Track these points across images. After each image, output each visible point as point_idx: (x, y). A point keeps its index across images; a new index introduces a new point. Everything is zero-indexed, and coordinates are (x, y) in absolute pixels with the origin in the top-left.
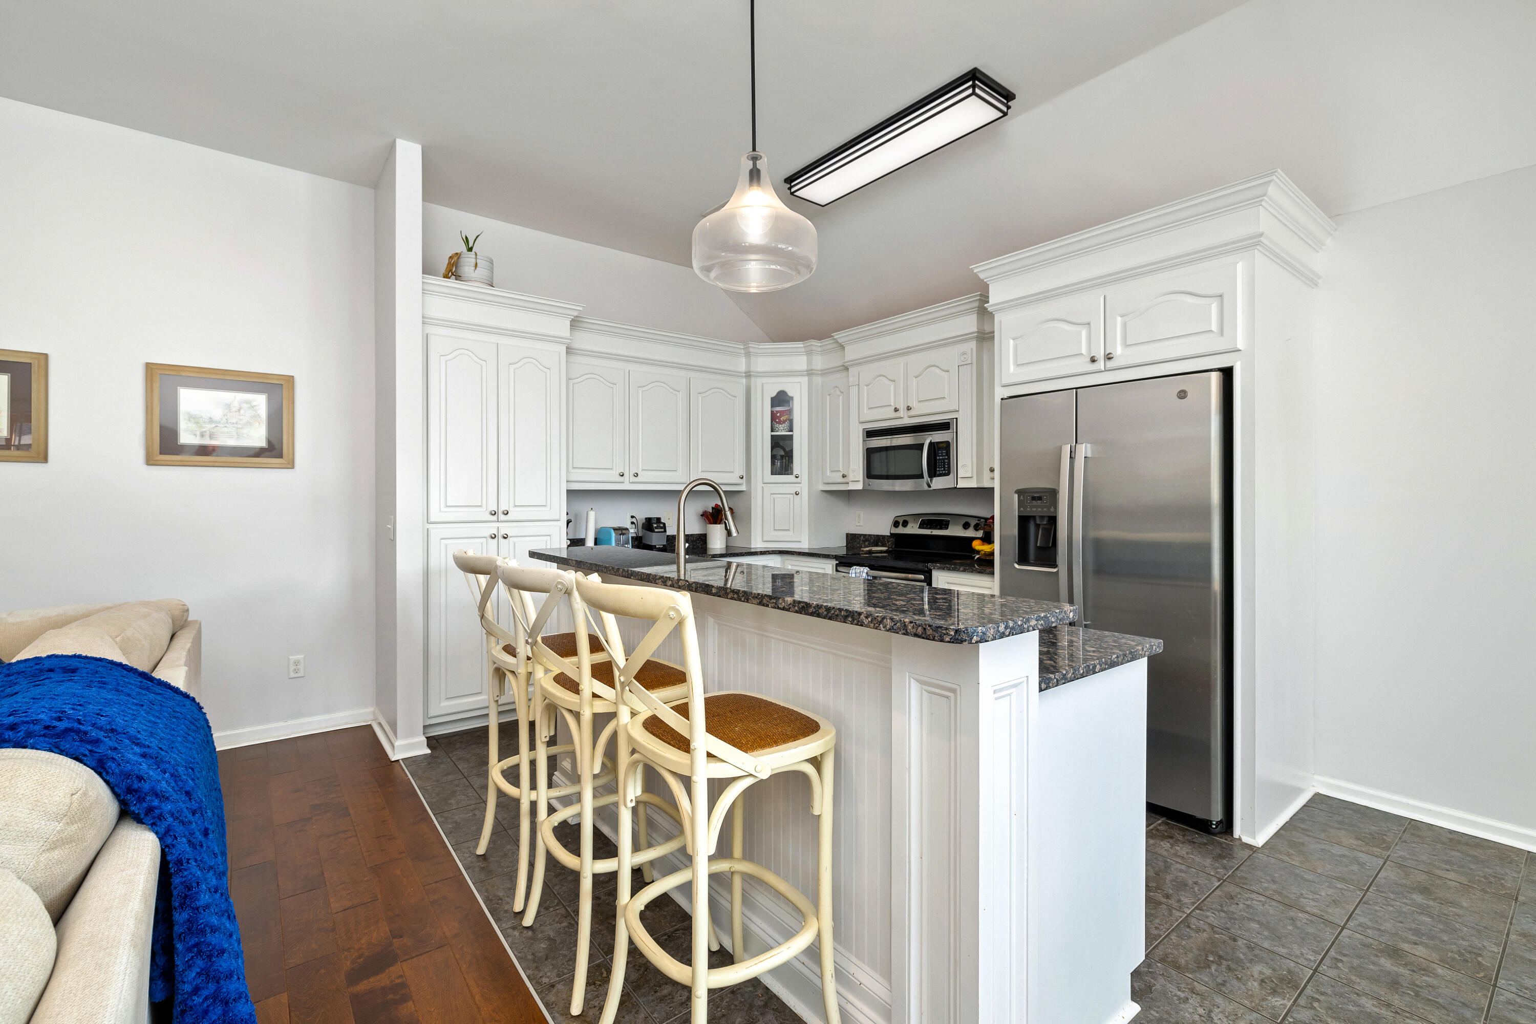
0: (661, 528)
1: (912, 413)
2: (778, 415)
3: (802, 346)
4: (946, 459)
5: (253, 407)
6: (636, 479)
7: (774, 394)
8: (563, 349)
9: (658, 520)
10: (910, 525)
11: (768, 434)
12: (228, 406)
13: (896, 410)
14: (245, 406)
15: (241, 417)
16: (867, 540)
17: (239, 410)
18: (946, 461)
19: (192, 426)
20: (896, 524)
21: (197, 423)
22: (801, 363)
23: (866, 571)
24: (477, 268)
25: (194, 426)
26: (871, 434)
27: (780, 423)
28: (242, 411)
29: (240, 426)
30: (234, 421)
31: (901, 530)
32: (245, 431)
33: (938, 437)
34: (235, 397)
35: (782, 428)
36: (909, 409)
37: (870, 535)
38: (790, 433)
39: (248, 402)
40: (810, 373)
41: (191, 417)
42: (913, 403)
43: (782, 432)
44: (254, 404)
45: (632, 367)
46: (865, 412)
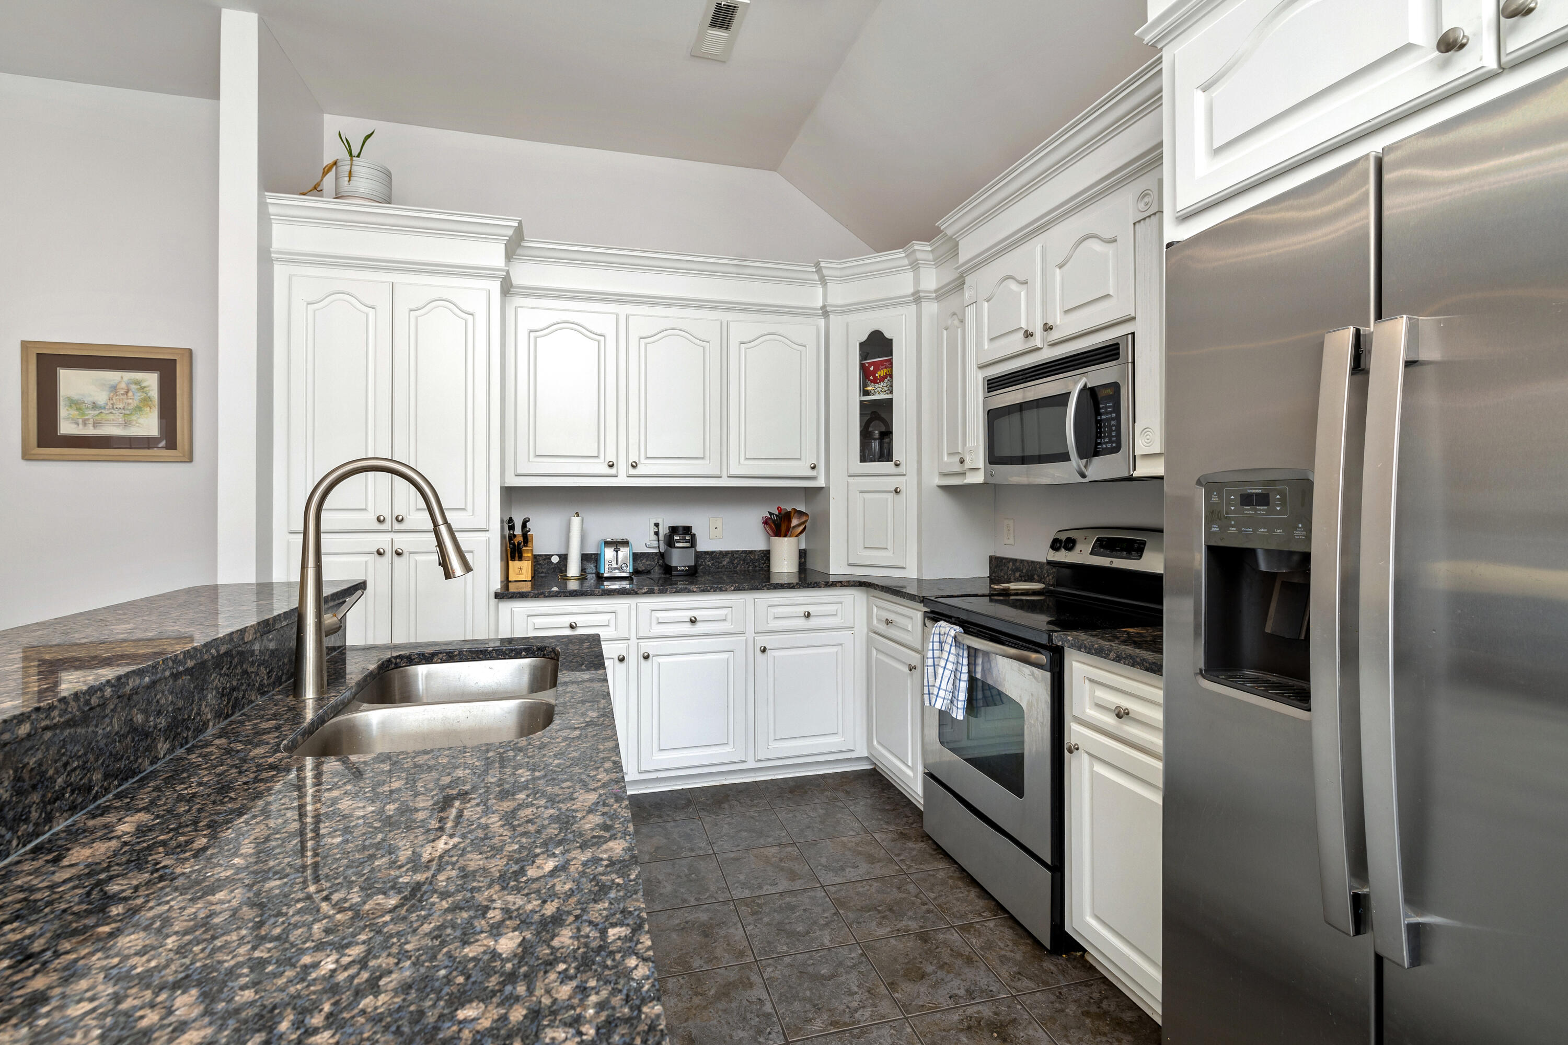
0: (687, 541)
1: (1055, 336)
2: (872, 369)
3: (904, 255)
4: (1113, 419)
5: (143, 388)
6: (633, 472)
7: (864, 338)
8: (495, 287)
9: (687, 530)
10: (1078, 547)
11: (856, 398)
12: (114, 389)
13: (1028, 335)
14: (133, 387)
15: (130, 401)
16: (1017, 569)
17: (127, 393)
18: (1113, 423)
19: (74, 412)
20: (1056, 545)
21: (78, 409)
22: (904, 284)
23: (953, 633)
24: (352, 178)
25: (77, 413)
26: (994, 384)
27: (875, 381)
28: (130, 394)
29: (128, 412)
30: (121, 406)
31: (1063, 556)
32: (134, 418)
33: (1099, 375)
34: (122, 378)
35: (879, 390)
36: (1048, 328)
37: (1022, 561)
38: (889, 396)
39: (137, 383)
40: (917, 298)
41: (75, 404)
42: (1057, 319)
43: (879, 395)
44: (144, 384)
45: (623, 309)
46: (986, 347)
